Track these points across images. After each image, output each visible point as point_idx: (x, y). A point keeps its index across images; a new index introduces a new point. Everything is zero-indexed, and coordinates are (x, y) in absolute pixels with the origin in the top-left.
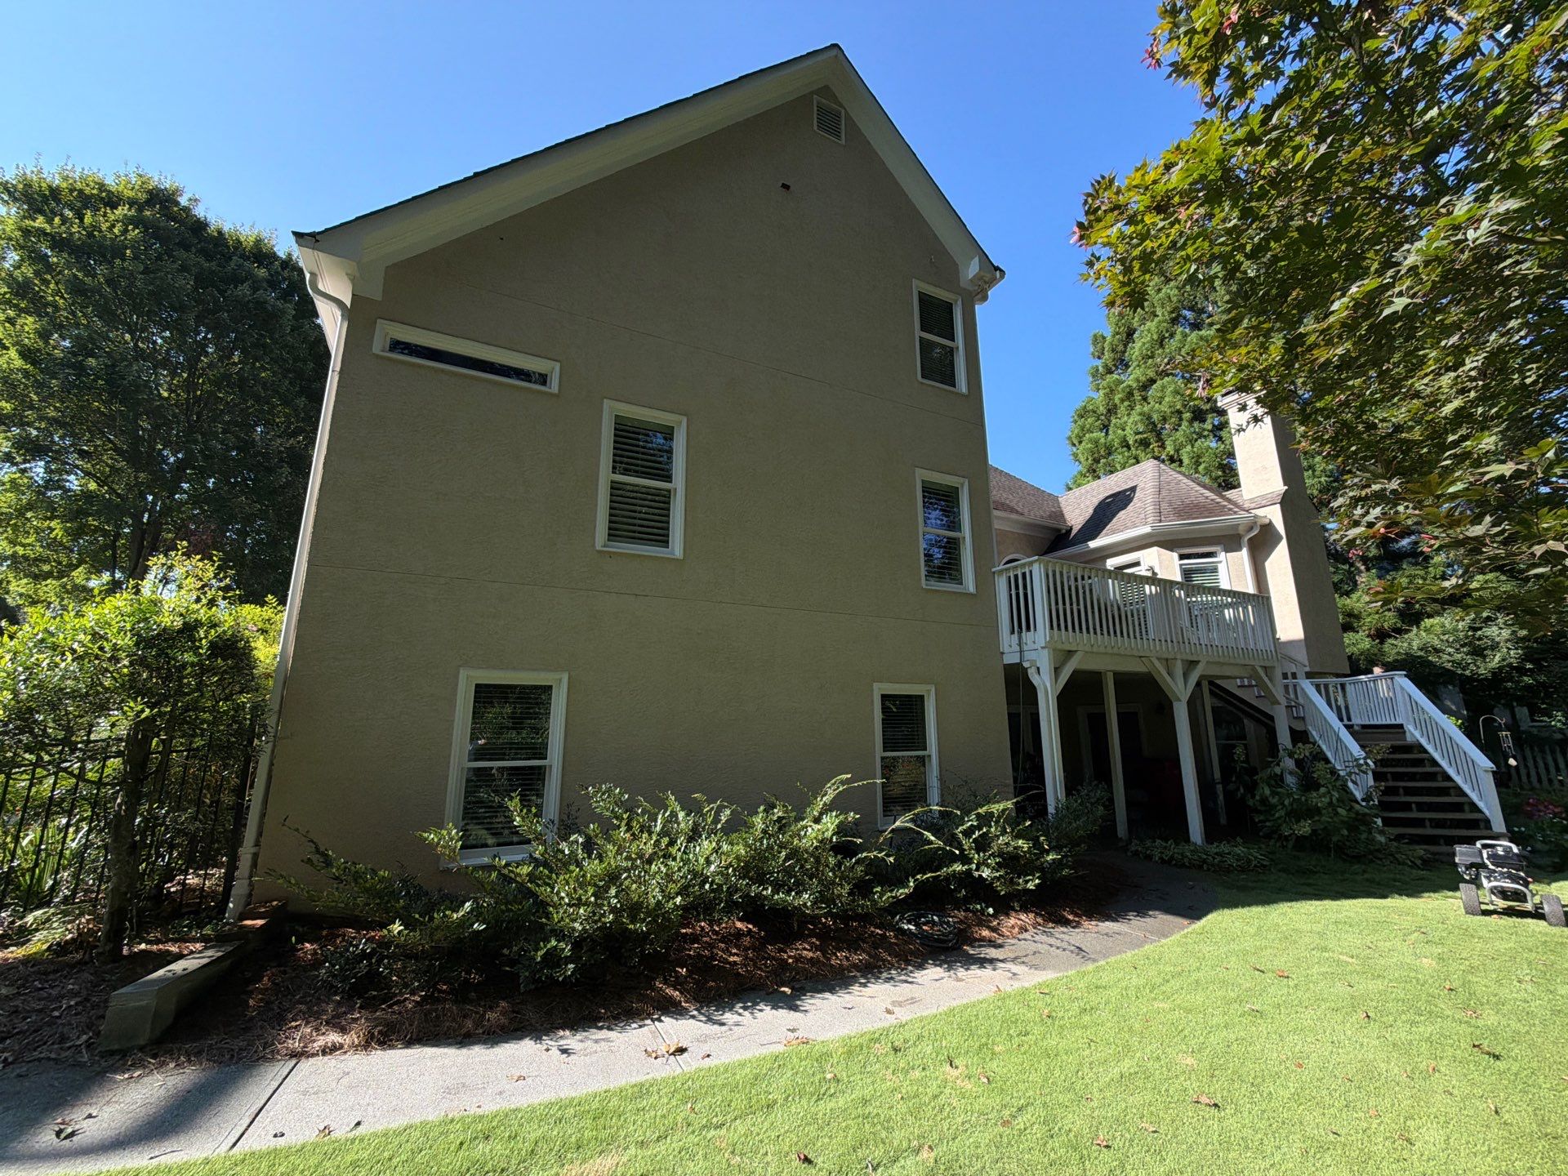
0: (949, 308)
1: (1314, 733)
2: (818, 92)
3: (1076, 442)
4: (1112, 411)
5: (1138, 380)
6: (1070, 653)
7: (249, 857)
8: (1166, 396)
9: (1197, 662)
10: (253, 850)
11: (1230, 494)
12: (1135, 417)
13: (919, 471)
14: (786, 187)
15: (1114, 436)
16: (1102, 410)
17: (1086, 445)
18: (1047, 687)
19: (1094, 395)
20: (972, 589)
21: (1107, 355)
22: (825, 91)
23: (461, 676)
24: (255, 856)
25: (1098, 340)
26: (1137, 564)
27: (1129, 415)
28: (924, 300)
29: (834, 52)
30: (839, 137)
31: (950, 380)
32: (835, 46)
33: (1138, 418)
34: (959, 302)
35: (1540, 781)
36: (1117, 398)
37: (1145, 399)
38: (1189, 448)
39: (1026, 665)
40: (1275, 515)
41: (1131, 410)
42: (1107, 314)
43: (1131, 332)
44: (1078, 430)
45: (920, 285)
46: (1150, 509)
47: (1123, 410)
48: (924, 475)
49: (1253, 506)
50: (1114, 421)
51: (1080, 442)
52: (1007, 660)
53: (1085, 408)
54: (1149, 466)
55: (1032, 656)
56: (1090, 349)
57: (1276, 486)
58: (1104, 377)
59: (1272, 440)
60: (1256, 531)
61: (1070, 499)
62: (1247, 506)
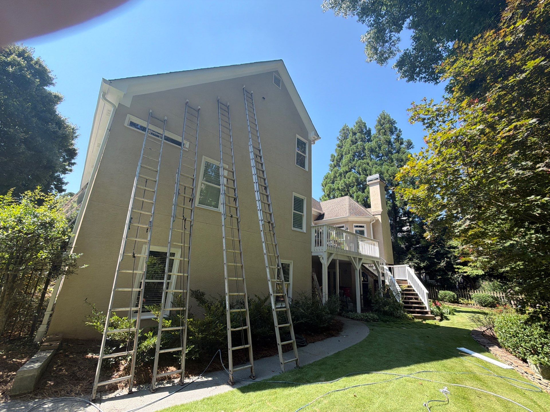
0: (305, 144)
1: (387, 281)
2: (275, 72)
3: (324, 185)
4: (335, 177)
5: (343, 171)
6: (331, 254)
7: (49, 315)
8: (351, 178)
9: (362, 259)
10: (51, 312)
11: (368, 209)
12: (342, 181)
13: (293, 193)
14: (264, 98)
15: (335, 186)
16: (332, 177)
17: (327, 187)
18: (325, 264)
19: (330, 172)
20: (305, 231)
21: (335, 162)
22: (277, 72)
23: (143, 247)
24: (51, 315)
25: (333, 156)
26: (343, 227)
27: (340, 180)
28: (299, 140)
29: (281, 61)
30: (279, 87)
31: (304, 167)
33: (343, 182)
34: (308, 143)
35: (435, 297)
36: (337, 175)
37: (345, 176)
38: (356, 193)
39: (319, 256)
40: (379, 218)
41: (341, 179)
42: (336, 149)
43: (342, 156)
44: (325, 182)
45: (298, 136)
46: (348, 211)
47: (338, 179)
48: (295, 194)
49: (374, 214)
50: (336, 182)
51: (325, 186)
52: (313, 254)
53: (327, 176)
54: (347, 198)
55: (321, 254)
56: (330, 158)
57: (380, 209)
58: (334, 168)
59: (380, 196)
60: (374, 221)
61: (323, 204)
62: (373, 214)
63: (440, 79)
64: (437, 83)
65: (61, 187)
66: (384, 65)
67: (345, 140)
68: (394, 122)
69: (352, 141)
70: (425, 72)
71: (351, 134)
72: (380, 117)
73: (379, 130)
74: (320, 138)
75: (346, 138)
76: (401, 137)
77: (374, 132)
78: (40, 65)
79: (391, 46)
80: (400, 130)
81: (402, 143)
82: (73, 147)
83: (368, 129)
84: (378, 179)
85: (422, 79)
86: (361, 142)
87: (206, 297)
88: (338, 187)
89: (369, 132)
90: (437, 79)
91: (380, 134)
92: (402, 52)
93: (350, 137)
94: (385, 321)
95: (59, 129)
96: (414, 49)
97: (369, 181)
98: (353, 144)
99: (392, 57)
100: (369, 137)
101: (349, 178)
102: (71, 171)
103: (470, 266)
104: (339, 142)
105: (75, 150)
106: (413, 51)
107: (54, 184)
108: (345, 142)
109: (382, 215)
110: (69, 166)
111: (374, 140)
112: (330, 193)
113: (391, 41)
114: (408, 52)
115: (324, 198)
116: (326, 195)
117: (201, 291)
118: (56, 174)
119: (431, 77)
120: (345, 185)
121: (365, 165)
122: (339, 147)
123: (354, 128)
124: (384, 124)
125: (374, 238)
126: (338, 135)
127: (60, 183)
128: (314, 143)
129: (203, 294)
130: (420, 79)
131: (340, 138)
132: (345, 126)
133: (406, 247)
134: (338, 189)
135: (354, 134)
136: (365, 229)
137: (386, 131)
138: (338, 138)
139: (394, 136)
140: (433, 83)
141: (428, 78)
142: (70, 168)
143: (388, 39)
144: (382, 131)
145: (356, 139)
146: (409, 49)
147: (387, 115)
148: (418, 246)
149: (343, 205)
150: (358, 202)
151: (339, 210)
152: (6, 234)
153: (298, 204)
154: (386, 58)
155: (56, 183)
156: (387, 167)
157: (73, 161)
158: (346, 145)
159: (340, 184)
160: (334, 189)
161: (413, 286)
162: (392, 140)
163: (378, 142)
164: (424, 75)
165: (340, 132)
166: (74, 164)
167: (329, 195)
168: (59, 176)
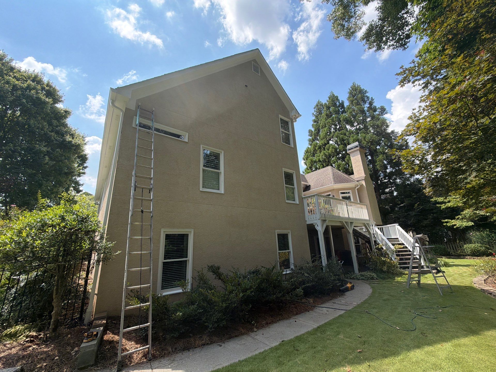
0: (288, 123)
1: (379, 241)
2: (253, 60)
3: (305, 159)
4: (315, 150)
5: (322, 144)
6: (325, 221)
8: (330, 149)
9: (353, 222)
11: (352, 176)
12: (322, 153)
13: (283, 168)
14: (246, 86)
15: (315, 159)
16: (312, 151)
18: (320, 230)
19: (310, 146)
20: (298, 202)
21: (313, 136)
22: (255, 61)
23: (162, 231)
25: (310, 131)
26: (330, 195)
28: (282, 120)
29: (257, 51)
30: (259, 74)
31: (289, 144)
32: (257, 49)
33: (323, 154)
34: (290, 122)
36: (317, 148)
37: (324, 149)
38: (337, 163)
39: (314, 224)
40: (363, 183)
41: (320, 152)
42: (313, 124)
43: (319, 131)
44: (306, 156)
45: (280, 116)
46: (332, 180)
47: (318, 152)
48: (284, 170)
49: (358, 180)
50: (316, 154)
51: (307, 160)
52: (308, 223)
53: (308, 150)
54: (329, 168)
55: (316, 222)
56: (308, 134)
57: (363, 175)
58: (312, 142)
59: (361, 162)
60: (359, 187)
61: (308, 176)
62: (356, 180)
63: (408, 45)
64: (405, 49)
65: (78, 188)
66: (352, 39)
67: (320, 115)
68: (365, 91)
69: (327, 115)
70: (393, 39)
71: (325, 109)
72: (351, 89)
73: (352, 102)
74: (301, 115)
75: (320, 113)
76: (374, 104)
77: (346, 104)
78: (51, 87)
79: (356, 20)
80: (372, 98)
81: (375, 111)
82: (84, 153)
83: (341, 102)
84: (357, 146)
85: (390, 47)
86: (336, 115)
87: (221, 270)
88: (319, 159)
89: (342, 105)
90: (405, 44)
91: (353, 105)
92: (368, 25)
93: (324, 112)
94: (384, 278)
95: (73, 139)
96: (379, 19)
97: (349, 150)
98: (328, 118)
99: (359, 31)
100: (343, 109)
101: (328, 150)
102: (84, 173)
103: (458, 219)
104: (314, 118)
105: (85, 155)
106: (379, 22)
107: (73, 187)
108: (320, 117)
109: (365, 180)
110: (83, 169)
111: (348, 111)
112: (312, 165)
113: (356, 16)
114: (373, 23)
115: (307, 171)
116: (308, 168)
117: (216, 265)
118: (74, 178)
119: (399, 43)
120: (325, 156)
121: (342, 136)
122: (315, 122)
123: (327, 103)
124: (355, 95)
125: (360, 202)
126: (313, 111)
127: (78, 185)
128: (296, 121)
129: (219, 268)
130: (388, 47)
131: (315, 114)
132: (319, 102)
133: (390, 207)
134: (319, 161)
135: (328, 108)
136: (351, 195)
137: (358, 101)
138: (313, 114)
139: (367, 105)
140: (402, 49)
141: (396, 45)
142: (83, 171)
143: (353, 14)
144: (354, 101)
145: (331, 113)
146: (375, 20)
147: (358, 86)
148: (402, 205)
149: (327, 175)
150: (340, 170)
151: (324, 180)
152: (55, 231)
153: (289, 178)
154: (353, 33)
155: (74, 186)
156: (364, 135)
157: (85, 165)
158: (322, 120)
159: (321, 156)
160: (315, 162)
161: (405, 244)
162: (366, 109)
163: (352, 112)
164: (392, 42)
165: (314, 108)
166: (86, 167)
167: (311, 168)
168: (76, 179)
